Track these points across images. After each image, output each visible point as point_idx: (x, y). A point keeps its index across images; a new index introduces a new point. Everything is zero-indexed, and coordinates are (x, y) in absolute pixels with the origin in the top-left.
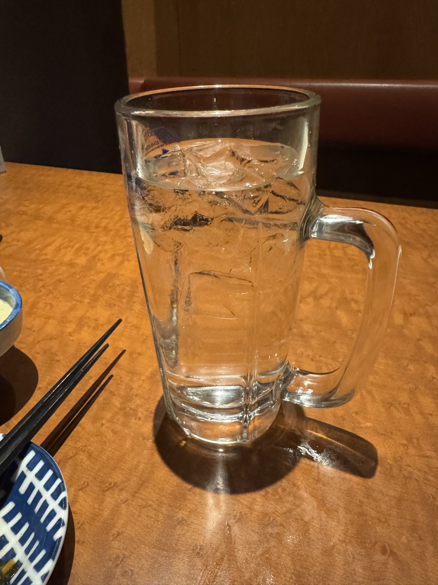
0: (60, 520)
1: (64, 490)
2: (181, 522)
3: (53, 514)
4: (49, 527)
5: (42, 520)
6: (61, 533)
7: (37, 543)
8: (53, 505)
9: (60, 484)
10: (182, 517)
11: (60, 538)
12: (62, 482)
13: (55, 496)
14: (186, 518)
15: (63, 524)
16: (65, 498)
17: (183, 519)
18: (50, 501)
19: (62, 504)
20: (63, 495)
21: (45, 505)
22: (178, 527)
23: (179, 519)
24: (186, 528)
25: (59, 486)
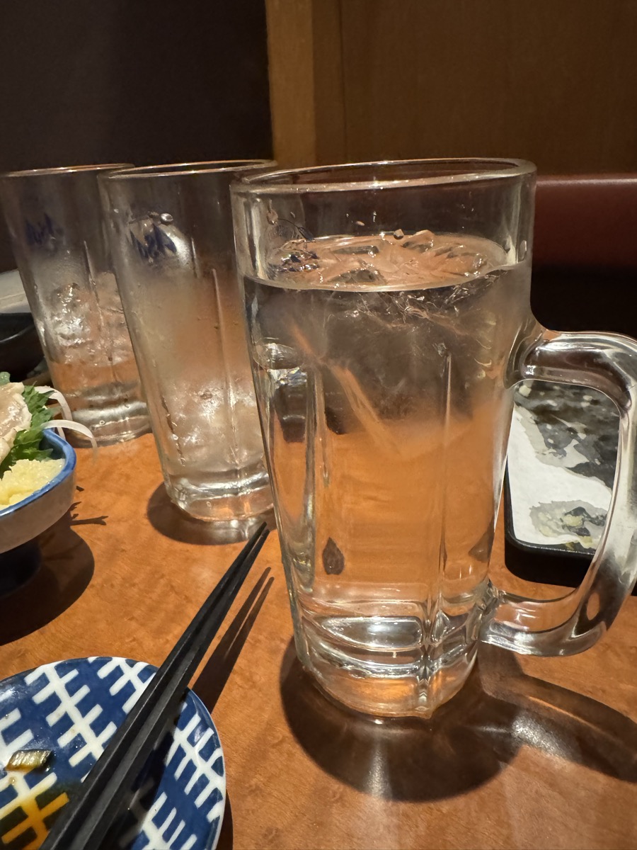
0: (216, 791)
1: (219, 746)
2: (255, 791)
3: (204, 781)
4: (200, 801)
5: (188, 789)
6: (217, 811)
7: (182, 825)
8: (204, 768)
9: (211, 737)
10: (256, 784)
11: (218, 819)
12: (215, 734)
13: (206, 753)
14: (261, 785)
15: (221, 798)
16: (220, 759)
17: (258, 788)
18: (198, 761)
19: (218, 767)
20: (218, 753)
21: (191, 768)
22: (249, 799)
23: (251, 786)
24: (259, 801)
25: (211, 740)
